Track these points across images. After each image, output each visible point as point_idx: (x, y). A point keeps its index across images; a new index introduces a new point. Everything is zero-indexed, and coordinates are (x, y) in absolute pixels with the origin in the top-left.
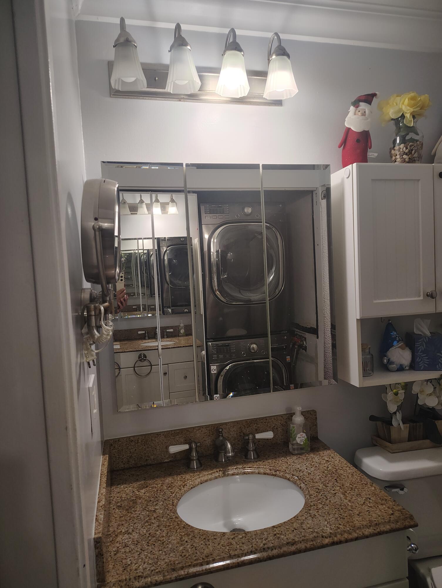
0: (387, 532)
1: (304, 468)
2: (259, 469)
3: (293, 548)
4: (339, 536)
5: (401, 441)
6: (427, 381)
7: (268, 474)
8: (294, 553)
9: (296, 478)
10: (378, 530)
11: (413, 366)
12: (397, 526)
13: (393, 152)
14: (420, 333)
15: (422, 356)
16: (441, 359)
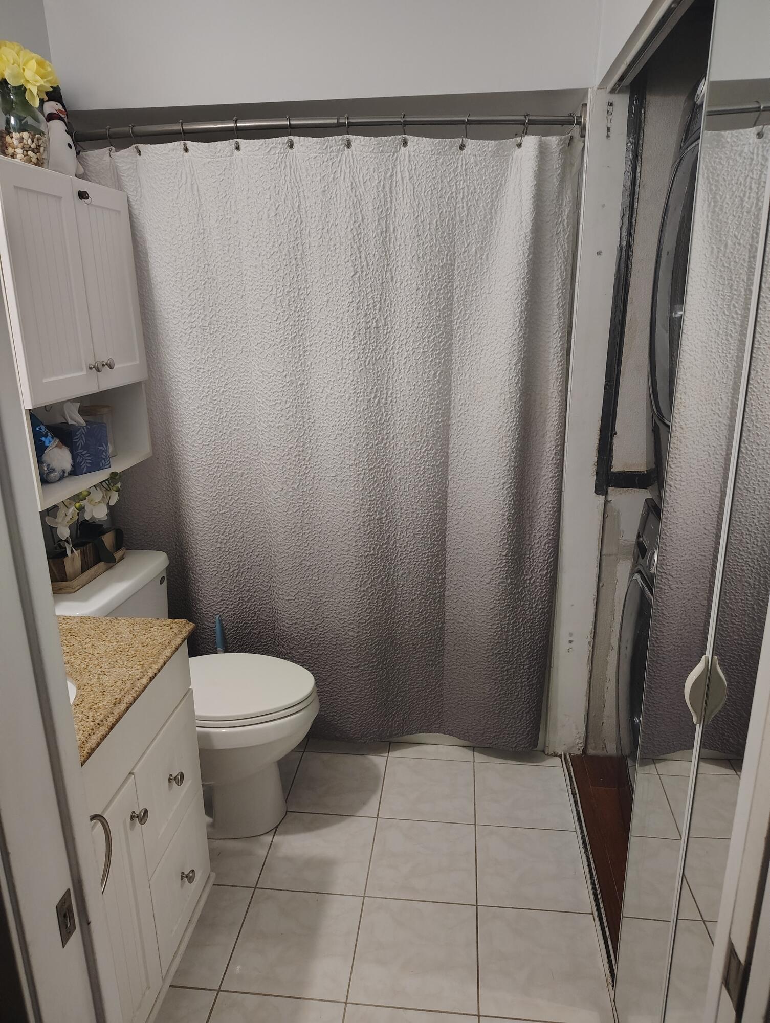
5: (76, 576)
6: (97, 485)
14: (74, 423)
15: (84, 453)
16: (104, 453)
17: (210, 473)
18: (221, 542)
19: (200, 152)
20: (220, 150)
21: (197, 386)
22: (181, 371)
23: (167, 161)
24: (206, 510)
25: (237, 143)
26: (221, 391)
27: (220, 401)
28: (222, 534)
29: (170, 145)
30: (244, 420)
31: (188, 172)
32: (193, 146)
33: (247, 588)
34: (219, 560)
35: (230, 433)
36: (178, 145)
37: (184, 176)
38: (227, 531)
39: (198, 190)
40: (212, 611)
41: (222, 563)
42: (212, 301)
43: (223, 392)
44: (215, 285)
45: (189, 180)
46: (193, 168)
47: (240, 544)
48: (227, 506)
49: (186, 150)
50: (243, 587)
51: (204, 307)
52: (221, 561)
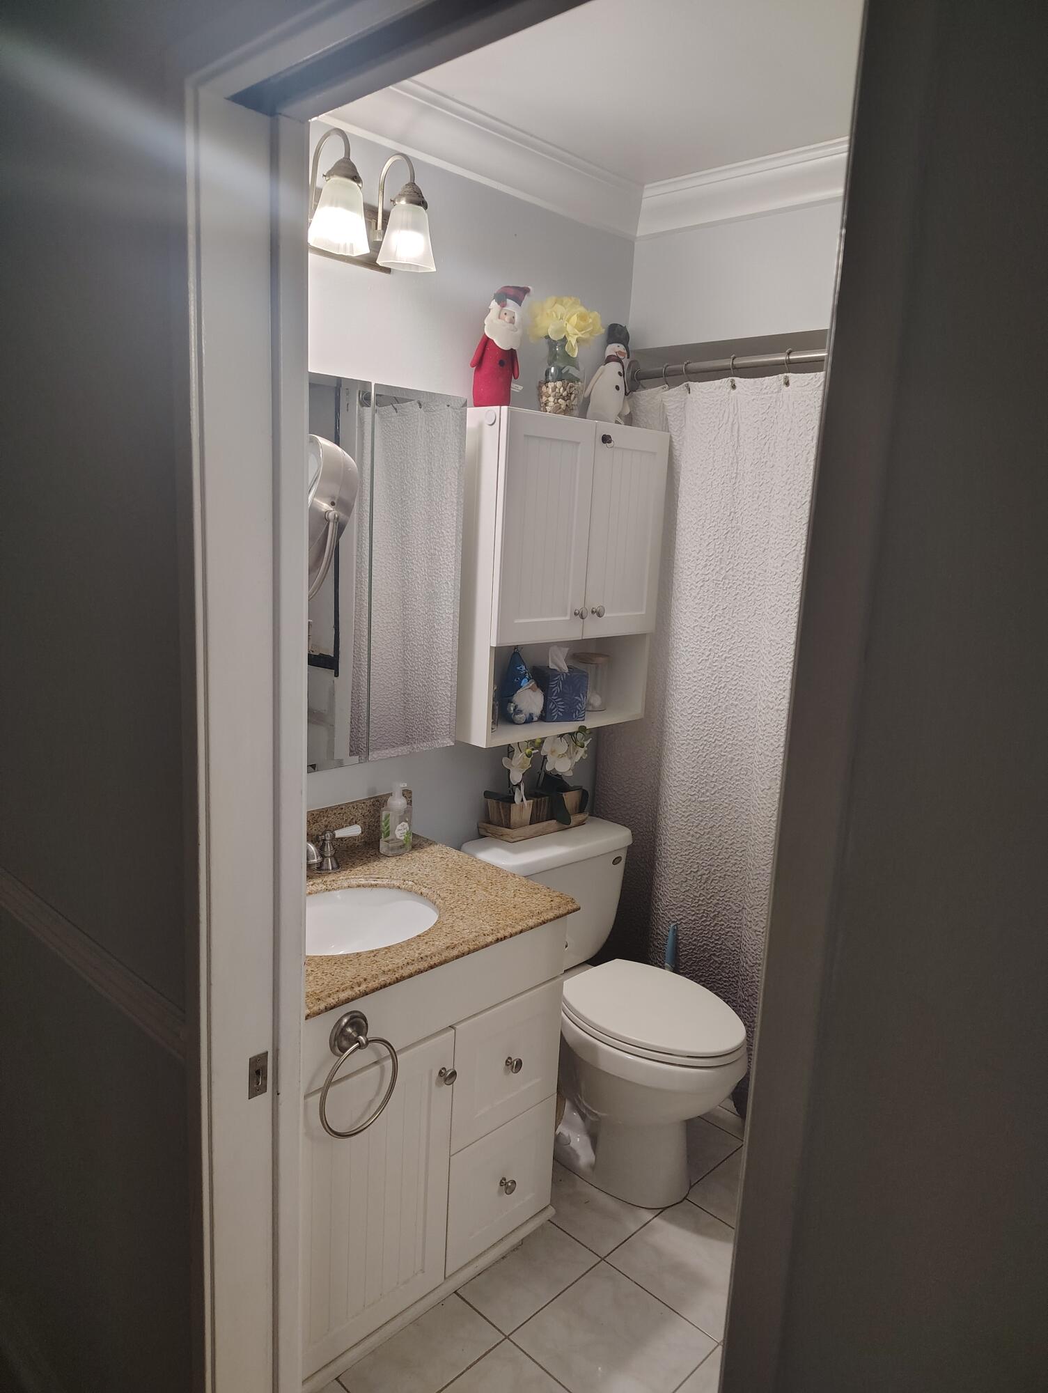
0: (551, 920)
1: (415, 870)
2: (348, 881)
3: (455, 952)
4: (502, 932)
5: (522, 825)
6: (561, 736)
7: (364, 886)
8: (457, 957)
9: (410, 883)
10: (542, 919)
11: (544, 717)
12: (561, 912)
13: (544, 389)
14: (556, 668)
15: (557, 700)
16: (580, 704)
17: (695, 750)
18: (693, 836)
19: (745, 389)
20: (767, 387)
21: (698, 647)
22: (685, 628)
23: (712, 399)
24: (682, 792)
25: (786, 377)
26: (724, 656)
27: (721, 668)
28: (697, 826)
29: (717, 382)
30: (745, 694)
31: (731, 410)
32: (740, 382)
33: (715, 901)
34: (687, 857)
35: (726, 708)
36: (725, 382)
37: (726, 415)
38: (703, 824)
39: (738, 430)
40: (669, 915)
41: (690, 861)
42: (732, 553)
43: (726, 658)
44: (738, 535)
45: (731, 420)
46: (737, 406)
47: (715, 844)
48: (708, 794)
49: (734, 387)
50: (710, 898)
51: (721, 559)
52: (689, 859)
